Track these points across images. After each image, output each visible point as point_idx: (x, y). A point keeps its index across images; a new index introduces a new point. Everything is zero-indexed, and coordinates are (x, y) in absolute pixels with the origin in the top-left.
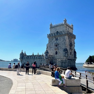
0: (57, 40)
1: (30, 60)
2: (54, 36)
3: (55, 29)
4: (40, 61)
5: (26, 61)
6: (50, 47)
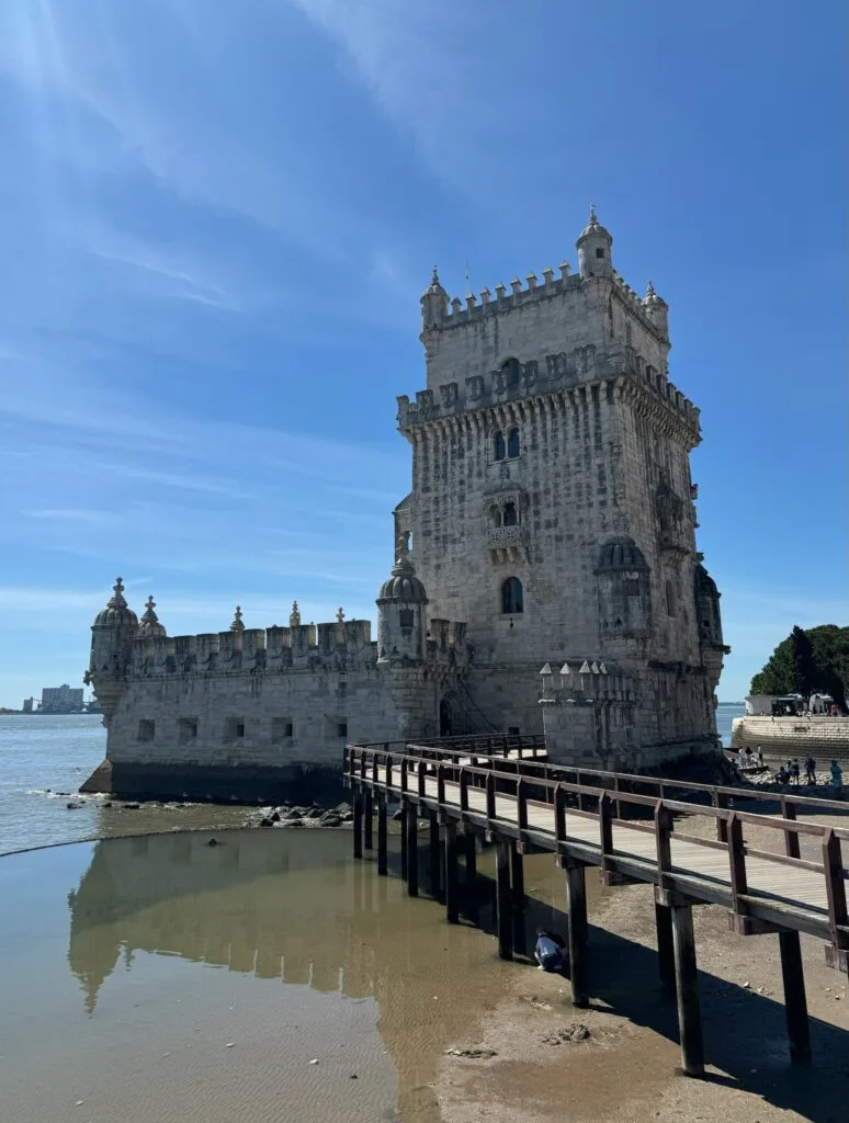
0: (514, 453)
1: (211, 690)
2: (476, 410)
3: (484, 337)
4: (328, 692)
5: (162, 704)
6: (430, 540)
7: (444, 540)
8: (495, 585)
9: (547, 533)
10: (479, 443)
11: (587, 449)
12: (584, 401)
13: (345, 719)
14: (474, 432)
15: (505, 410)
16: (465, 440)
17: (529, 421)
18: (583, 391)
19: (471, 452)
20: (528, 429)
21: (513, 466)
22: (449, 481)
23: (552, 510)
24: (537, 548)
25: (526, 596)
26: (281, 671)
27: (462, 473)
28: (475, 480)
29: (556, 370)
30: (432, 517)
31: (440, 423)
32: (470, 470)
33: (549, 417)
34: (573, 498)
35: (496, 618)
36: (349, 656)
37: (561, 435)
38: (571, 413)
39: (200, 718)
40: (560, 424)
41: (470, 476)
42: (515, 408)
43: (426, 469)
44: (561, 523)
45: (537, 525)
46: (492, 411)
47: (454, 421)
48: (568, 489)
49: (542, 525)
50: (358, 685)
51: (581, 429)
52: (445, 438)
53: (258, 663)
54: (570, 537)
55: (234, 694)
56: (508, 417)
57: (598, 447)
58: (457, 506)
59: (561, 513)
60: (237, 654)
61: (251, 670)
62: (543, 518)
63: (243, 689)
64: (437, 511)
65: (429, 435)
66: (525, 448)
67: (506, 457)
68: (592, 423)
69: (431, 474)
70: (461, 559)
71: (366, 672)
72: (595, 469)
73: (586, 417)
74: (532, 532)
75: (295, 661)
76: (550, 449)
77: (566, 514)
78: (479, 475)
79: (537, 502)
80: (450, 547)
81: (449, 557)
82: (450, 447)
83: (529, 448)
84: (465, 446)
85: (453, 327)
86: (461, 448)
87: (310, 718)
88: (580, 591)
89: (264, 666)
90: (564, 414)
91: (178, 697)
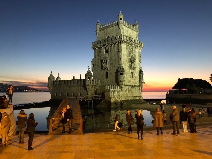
0: (108, 52)
6: (96, 66)
12: (117, 44)
14: (102, 49)
19: (102, 52)
24: (110, 67)
25: (108, 75)
28: (102, 56)
30: (96, 62)
33: (112, 47)
34: (115, 60)
35: (105, 78)
37: (114, 50)
42: (108, 45)
46: (105, 45)
47: (100, 47)
49: (111, 64)
50: (83, 88)
51: (117, 49)
54: (114, 66)
59: (113, 62)
63: (68, 89)
69: (97, 55)
72: (118, 55)
76: (112, 52)
79: (110, 60)
80: (99, 67)
82: (99, 51)
89: (71, 85)
90: (115, 46)
91: (60, 89)
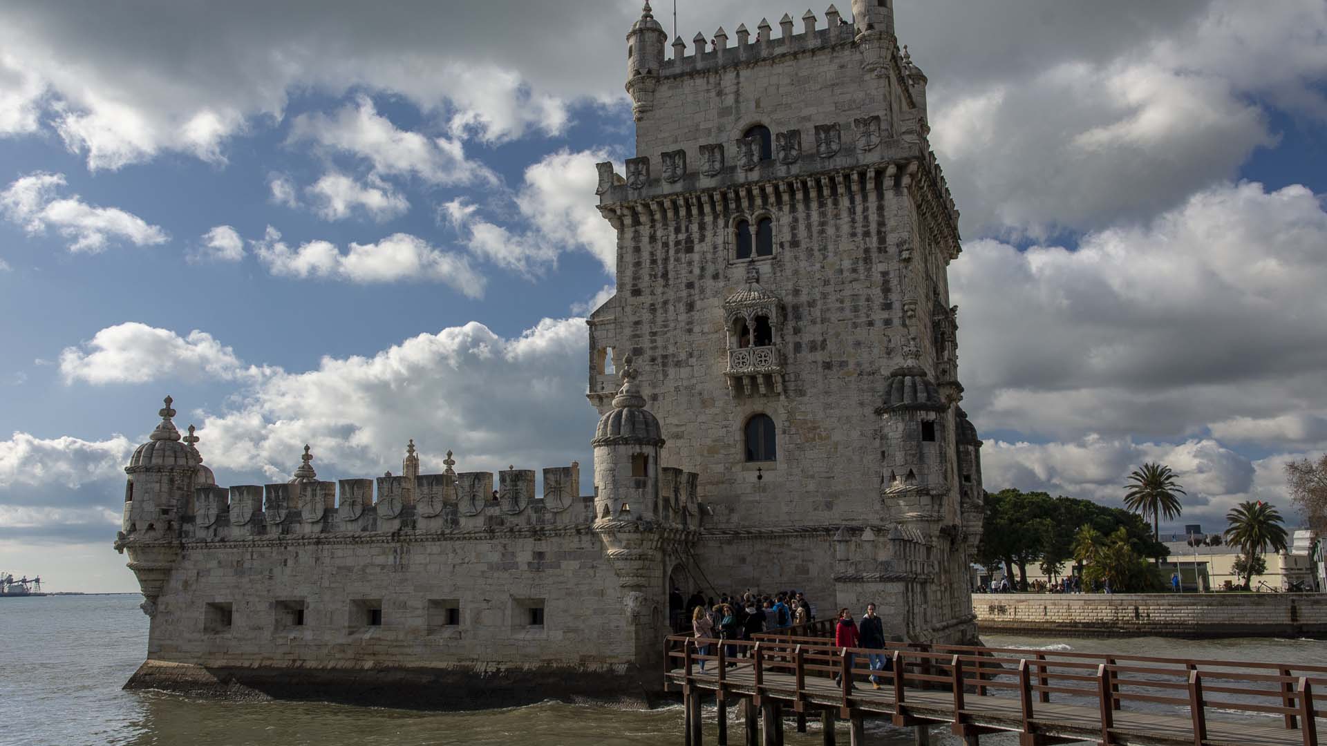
0: (765, 249)
1: (327, 560)
2: (714, 189)
3: (720, 94)
4: (515, 565)
5: (245, 580)
6: (642, 362)
7: (664, 361)
8: (736, 423)
9: (810, 357)
10: (715, 234)
11: (867, 251)
12: (863, 189)
13: (542, 601)
14: (708, 219)
15: (756, 192)
16: (695, 227)
17: (786, 208)
18: (862, 175)
19: (703, 244)
20: (786, 219)
21: (765, 267)
22: (671, 282)
23: (818, 328)
24: (797, 376)
25: (780, 440)
26: (441, 537)
27: (691, 272)
28: (709, 283)
29: (828, 144)
30: (645, 329)
31: (661, 204)
32: (703, 269)
33: (814, 205)
34: (848, 314)
35: (739, 467)
36: (548, 516)
37: (830, 231)
38: (845, 202)
39: (308, 600)
40: (830, 215)
41: (701, 277)
42: (769, 189)
43: (638, 264)
44: (831, 346)
45: (798, 347)
46: (737, 194)
47: (681, 202)
48: (842, 302)
49: (804, 346)
50: (565, 555)
51: (859, 225)
52: (665, 225)
53: (404, 524)
54: (843, 364)
55: (365, 566)
56: (759, 201)
57: (882, 250)
58: (683, 317)
59: (831, 332)
60: (368, 509)
61: (393, 535)
62: (806, 338)
63: (380, 560)
64: (653, 322)
65: (643, 219)
66: (782, 245)
67: (754, 255)
68: (873, 217)
69: (645, 272)
70: (690, 388)
71: (576, 539)
72: (877, 278)
73: (865, 210)
74: (791, 355)
75: (463, 521)
76: (816, 248)
77: (837, 335)
78: (716, 277)
79: (798, 317)
80: (672, 371)
81: (670, 385)
82: (672, 237)
83: (787, 245)
84: (696, 236)
85: (675, 77)
86: (689, 241)
87: (488, 601)
88: (855, 434)
89: (414, 528)
90: (836, 203)
91: (271, 570)
